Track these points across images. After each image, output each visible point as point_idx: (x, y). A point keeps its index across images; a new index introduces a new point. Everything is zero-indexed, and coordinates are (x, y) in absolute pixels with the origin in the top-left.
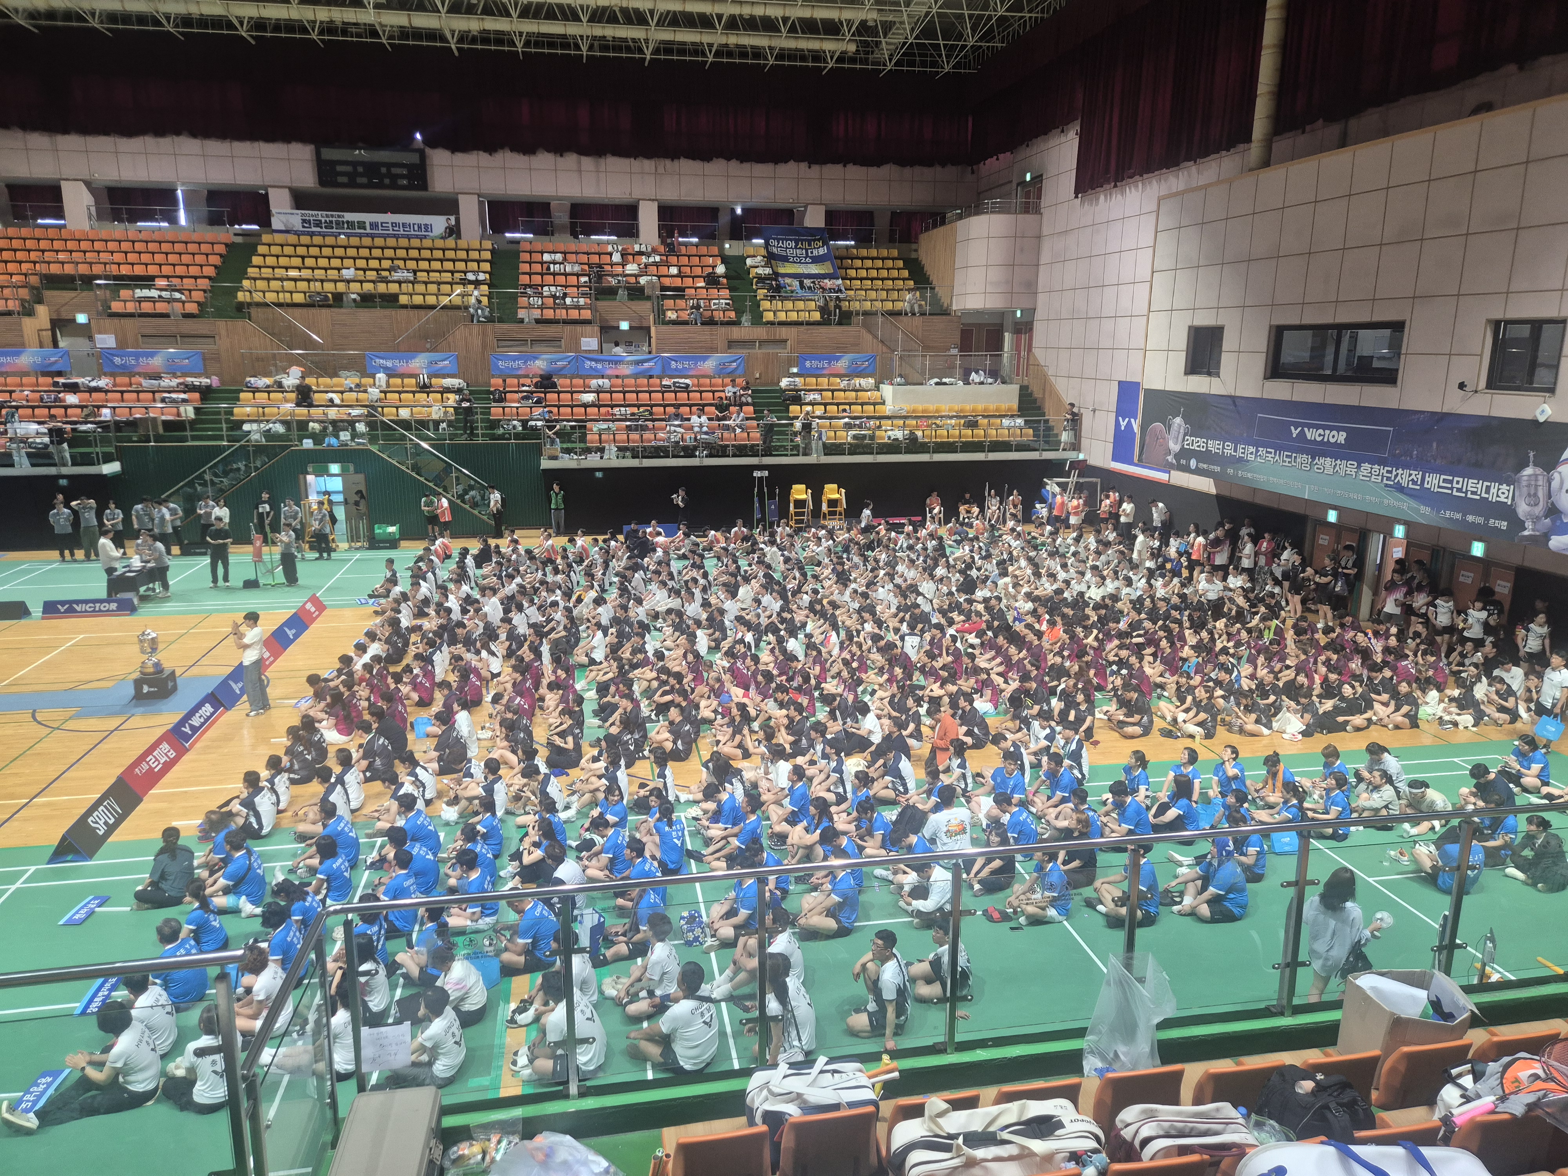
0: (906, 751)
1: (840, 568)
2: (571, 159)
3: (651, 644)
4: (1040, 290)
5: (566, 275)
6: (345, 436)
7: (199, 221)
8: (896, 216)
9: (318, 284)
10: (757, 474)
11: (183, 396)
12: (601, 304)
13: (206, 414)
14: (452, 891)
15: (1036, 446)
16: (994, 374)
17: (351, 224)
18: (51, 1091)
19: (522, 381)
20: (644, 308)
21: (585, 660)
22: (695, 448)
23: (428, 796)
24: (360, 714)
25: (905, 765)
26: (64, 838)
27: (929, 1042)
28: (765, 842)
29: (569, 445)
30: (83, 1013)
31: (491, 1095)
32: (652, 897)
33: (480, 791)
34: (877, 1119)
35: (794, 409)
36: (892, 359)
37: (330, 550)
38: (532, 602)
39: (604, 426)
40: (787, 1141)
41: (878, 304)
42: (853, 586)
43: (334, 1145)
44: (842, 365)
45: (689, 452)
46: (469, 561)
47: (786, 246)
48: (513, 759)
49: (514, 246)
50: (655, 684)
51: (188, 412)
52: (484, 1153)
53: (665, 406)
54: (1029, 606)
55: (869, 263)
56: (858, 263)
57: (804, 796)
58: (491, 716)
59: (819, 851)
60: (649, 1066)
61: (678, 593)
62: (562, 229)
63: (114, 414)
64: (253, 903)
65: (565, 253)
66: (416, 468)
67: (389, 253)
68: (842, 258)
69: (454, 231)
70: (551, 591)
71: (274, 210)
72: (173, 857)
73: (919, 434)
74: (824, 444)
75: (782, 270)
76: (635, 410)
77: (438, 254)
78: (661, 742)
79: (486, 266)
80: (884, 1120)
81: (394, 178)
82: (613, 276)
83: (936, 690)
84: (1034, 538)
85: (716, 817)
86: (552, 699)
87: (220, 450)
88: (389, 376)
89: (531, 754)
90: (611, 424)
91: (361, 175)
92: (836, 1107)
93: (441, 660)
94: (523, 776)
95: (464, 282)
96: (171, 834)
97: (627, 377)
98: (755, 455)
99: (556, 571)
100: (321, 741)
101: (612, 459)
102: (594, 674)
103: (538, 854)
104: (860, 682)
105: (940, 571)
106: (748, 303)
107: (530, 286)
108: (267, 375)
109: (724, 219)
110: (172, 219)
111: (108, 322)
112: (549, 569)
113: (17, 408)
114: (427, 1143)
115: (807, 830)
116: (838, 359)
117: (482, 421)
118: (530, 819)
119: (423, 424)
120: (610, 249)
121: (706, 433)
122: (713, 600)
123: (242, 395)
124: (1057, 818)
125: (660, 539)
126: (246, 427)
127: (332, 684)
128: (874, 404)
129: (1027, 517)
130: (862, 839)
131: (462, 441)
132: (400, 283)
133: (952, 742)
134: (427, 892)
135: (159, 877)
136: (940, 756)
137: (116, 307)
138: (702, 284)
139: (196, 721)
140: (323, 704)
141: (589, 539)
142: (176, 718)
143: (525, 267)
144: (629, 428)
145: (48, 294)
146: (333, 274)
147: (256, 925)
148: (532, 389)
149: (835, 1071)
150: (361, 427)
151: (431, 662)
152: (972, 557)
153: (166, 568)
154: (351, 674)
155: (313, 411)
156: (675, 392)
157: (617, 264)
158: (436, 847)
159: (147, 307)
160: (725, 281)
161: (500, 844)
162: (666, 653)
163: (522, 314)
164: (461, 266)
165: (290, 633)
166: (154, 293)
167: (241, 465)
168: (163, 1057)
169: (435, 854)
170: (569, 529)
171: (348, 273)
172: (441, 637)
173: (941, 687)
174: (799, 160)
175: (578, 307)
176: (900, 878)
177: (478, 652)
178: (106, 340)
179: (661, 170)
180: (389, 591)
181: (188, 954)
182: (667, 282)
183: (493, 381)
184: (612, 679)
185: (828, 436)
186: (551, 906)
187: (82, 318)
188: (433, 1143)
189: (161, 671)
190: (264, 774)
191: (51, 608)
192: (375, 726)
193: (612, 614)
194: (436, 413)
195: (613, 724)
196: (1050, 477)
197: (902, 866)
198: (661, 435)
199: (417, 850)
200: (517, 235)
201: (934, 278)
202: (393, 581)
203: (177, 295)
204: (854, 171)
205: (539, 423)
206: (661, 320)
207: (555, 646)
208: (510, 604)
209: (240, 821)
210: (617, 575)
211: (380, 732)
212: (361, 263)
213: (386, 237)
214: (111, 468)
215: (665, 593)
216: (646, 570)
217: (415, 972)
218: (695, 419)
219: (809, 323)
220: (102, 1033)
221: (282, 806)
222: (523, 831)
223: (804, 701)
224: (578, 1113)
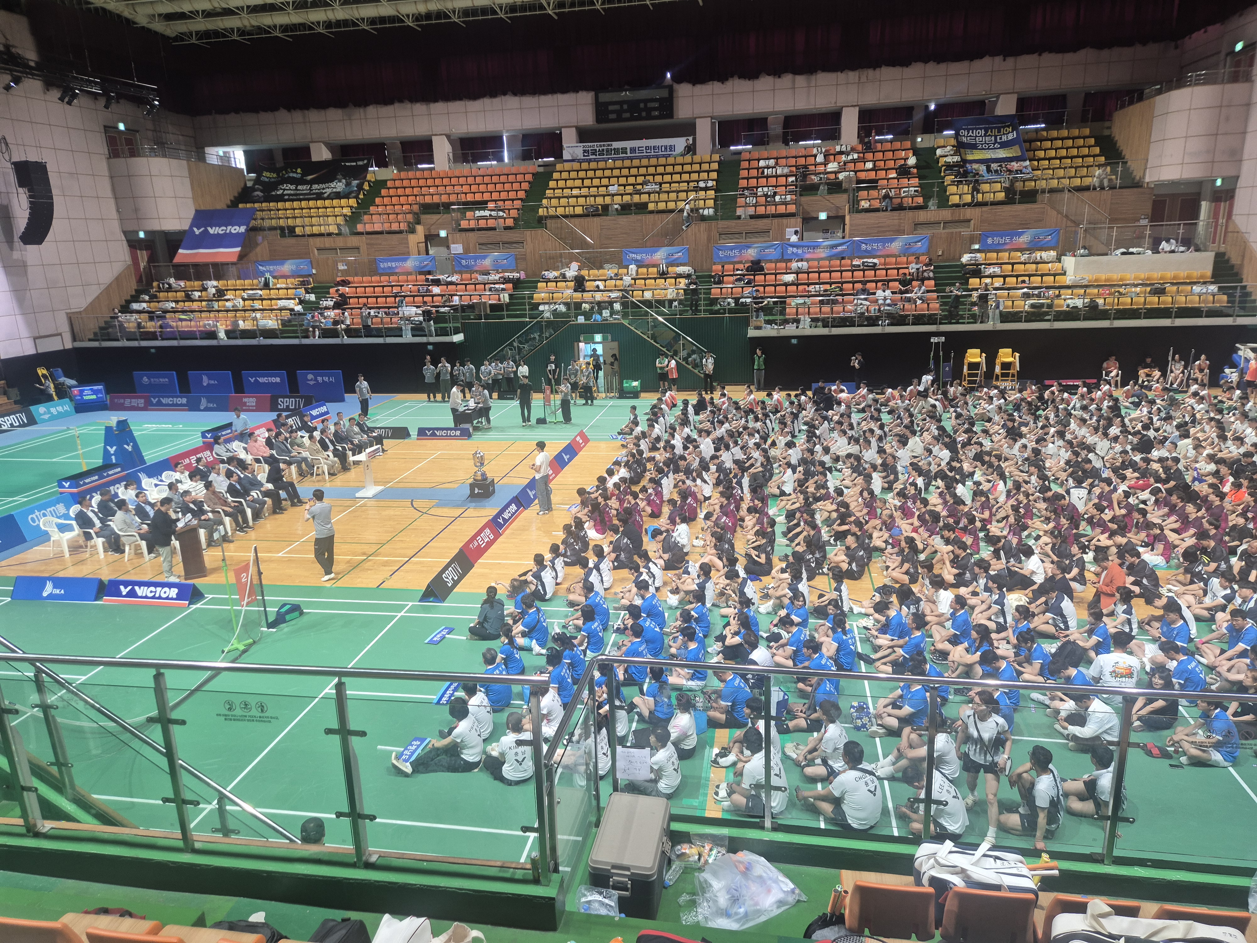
0: (1070, 593)
1: (1010, 424)
2: (787, 79)
3: (832, 482)
4: (1245, 156)
5: (777, 176)
6: (606, 313)
7: (516, 158)
8: (1089, 97)
9: (592, 199)
10: (934, 340)
11: (502, 286)
12: (804, 199)
13: (517, 298)
14: (673, 656)
15: (1230, 311)
16: (1188, 242)
17: (617, 151)
18: (419, 751)
19: (737, 266)
20: (841, 200)
21: (777, 492)
22: (878, 318)
23: (657, 585)
24: (611, 520)
25: (1067, 605)
26: (428, 586)
27: (1087, 851)
28: (928, 656)
29: (771, 318)
30: (438, 703)
31: (698, 813)
32: (828, 686)
33: (695, 587)
34: (1036, 907)
35: (974, 282)
36: (1076, 233)
37: (592, 398)
38: (736, 443)
39: (800, 301)
40: (951, 905)
41: (1066, 182)
42: (1023, 441)
43: (597, 825)
44: (1024, 239)
45: (872, 321)
46: (690, 409)
47: (978, 135)
48: (719, 564)
49: (736, 157)
50: (834, 515)
51: (505, 298)
52: (700, 855)
53: (854, 283)
54: (1212, 467)
55: (1059, 143)
56: (1048, 144)
57: (966, 622)
58: (703, 529)
59: (979, 670)
60: (821, 818)
61: (857, 441)
62: (776, 139)
63: (461, 299)
64: (540, 645)
65: (777, 158)
66: (654, 337)
67: (643, 171)
68: (1030, 141)
69: (691, 149)
70: (751, 435)
71: (565, 145)
72: (492, 607)
73: (1100, 301)
74: (1001, 312)
75: (970, 157)
76: (828, 287)
77: (678, 168)
78: (838, 563)
79: (714, 175)
80: (1042, 908)
81: (649, 110)
82: (816, 174)
83: (1104, 540)
84: (1221, 402)
85: (884, 629)
86: (750, 521)
87: (525, 324)
88: (639, 267)
89: (732, 561)
90: (807, 300)
91: (626, 111)
92: (998, 888)
93: (668, 484)
94: (727, 578)
95: (697, 189)
96: (492, 591)
97: (822, 259)
98: (934, 323)
99: (757, 419)
100: (585, 536)
101: (806, 328)
102: (784, 503)
103: (737, 640)
104: (1025, 527)
105: (1114, 431)
106: (936, 189)
107: (747, 188)
108: (556, 269)
109: (918, 116)
110: (500, 159)
111: (458, 235)
112: (751, 417)
113: (405, 297)
114: (661, 839)
115: (967, 650)
116: (1020, 234)
117: (705, 299)
118: (731, 611)
119: (661, 302)
120: (815, 151)
121: (889, 305)
122: (887, 447)
123: (539, 285)
124: (1229, 670)
125: (843, 396)
126: (541, 308)
127: (593, 496)
128: (1055, 275)
129: (1214, 381)
130: (1020, 664)
131: (689, 315)
132: (649, 193)
133: (1118, 589)
134: (655, 655)
135: (484, 620)
136: (1103, 599)
137: (464, 224)
138: (895, 175)
139: (506, 515)
140: (586, 510)
141: (784, 393)
142: (495, 512)
143: (744, 173)
144: (821, 302)
145: (424, 217)
146: (602, 190)
147: (543, 661)
148: (744, 272)
149: (997, 858)
150: (617, 306)
151: (660, 485)
152: (1151, 419)
153: (489, 408)
154: (605, 489)
155: (585, 294)
156: (864, 270)
157: (821, 164)
158: (662, 624)
159: (482, 223)
160: (915, 171)
161: (708, 627)
162: (845, 490)
163: (739, 212)
164: (695, 176)
165: (566, 458)
166: (487, 213)
167: (536, 335)
168: (484, 740)
169: (661, 629)
170: (768, 386)
171: (613, 189)
172: (668, 467)
173: (1110, 538)
174: (993, 54)
175: (786, 203)
176: (1057, 704)
177: (694, 480)
178: (457, 248)
179: (863, 79)
180: (632, 430)
181: (501, 674)
182: (862, 176)
183: (714, 267)
184: (798, 509)
185: (1006, 306)
186: (746, 680)
187: (443, 234)
188: (665, 838)
189: (486, 479)
190: (548, 556)
191: (422, 432)
192: (621, 529)
193: (800, 456)
194: (671, 294)
195: (798, 544)
196: (1244, 342)
197: (1060, 694)
198: (849, 307)
199: (648, 623)
200: (740, 147)
201: (1127, 153)
202: (636, 423)
203: (501, 214)
204: (1049, 59)
205: (749, 300)
206: (855, 209)
207: (754, 478)
208: (720, 444)
209: (533, 587)
210: (805, 423)
211: (624, 534)
212: (623, 181)
213: (640, 158)
214: (458, 338)
215: (845, 440)
216: (830, 420)
217: (646, 713)
218: (880, 293)
219: (993, 204)
220: (450, 717)
221: (559, 581)
222: (726, 620)
223: (968, 540)
224: (772, 843)
